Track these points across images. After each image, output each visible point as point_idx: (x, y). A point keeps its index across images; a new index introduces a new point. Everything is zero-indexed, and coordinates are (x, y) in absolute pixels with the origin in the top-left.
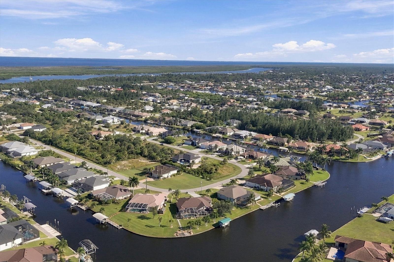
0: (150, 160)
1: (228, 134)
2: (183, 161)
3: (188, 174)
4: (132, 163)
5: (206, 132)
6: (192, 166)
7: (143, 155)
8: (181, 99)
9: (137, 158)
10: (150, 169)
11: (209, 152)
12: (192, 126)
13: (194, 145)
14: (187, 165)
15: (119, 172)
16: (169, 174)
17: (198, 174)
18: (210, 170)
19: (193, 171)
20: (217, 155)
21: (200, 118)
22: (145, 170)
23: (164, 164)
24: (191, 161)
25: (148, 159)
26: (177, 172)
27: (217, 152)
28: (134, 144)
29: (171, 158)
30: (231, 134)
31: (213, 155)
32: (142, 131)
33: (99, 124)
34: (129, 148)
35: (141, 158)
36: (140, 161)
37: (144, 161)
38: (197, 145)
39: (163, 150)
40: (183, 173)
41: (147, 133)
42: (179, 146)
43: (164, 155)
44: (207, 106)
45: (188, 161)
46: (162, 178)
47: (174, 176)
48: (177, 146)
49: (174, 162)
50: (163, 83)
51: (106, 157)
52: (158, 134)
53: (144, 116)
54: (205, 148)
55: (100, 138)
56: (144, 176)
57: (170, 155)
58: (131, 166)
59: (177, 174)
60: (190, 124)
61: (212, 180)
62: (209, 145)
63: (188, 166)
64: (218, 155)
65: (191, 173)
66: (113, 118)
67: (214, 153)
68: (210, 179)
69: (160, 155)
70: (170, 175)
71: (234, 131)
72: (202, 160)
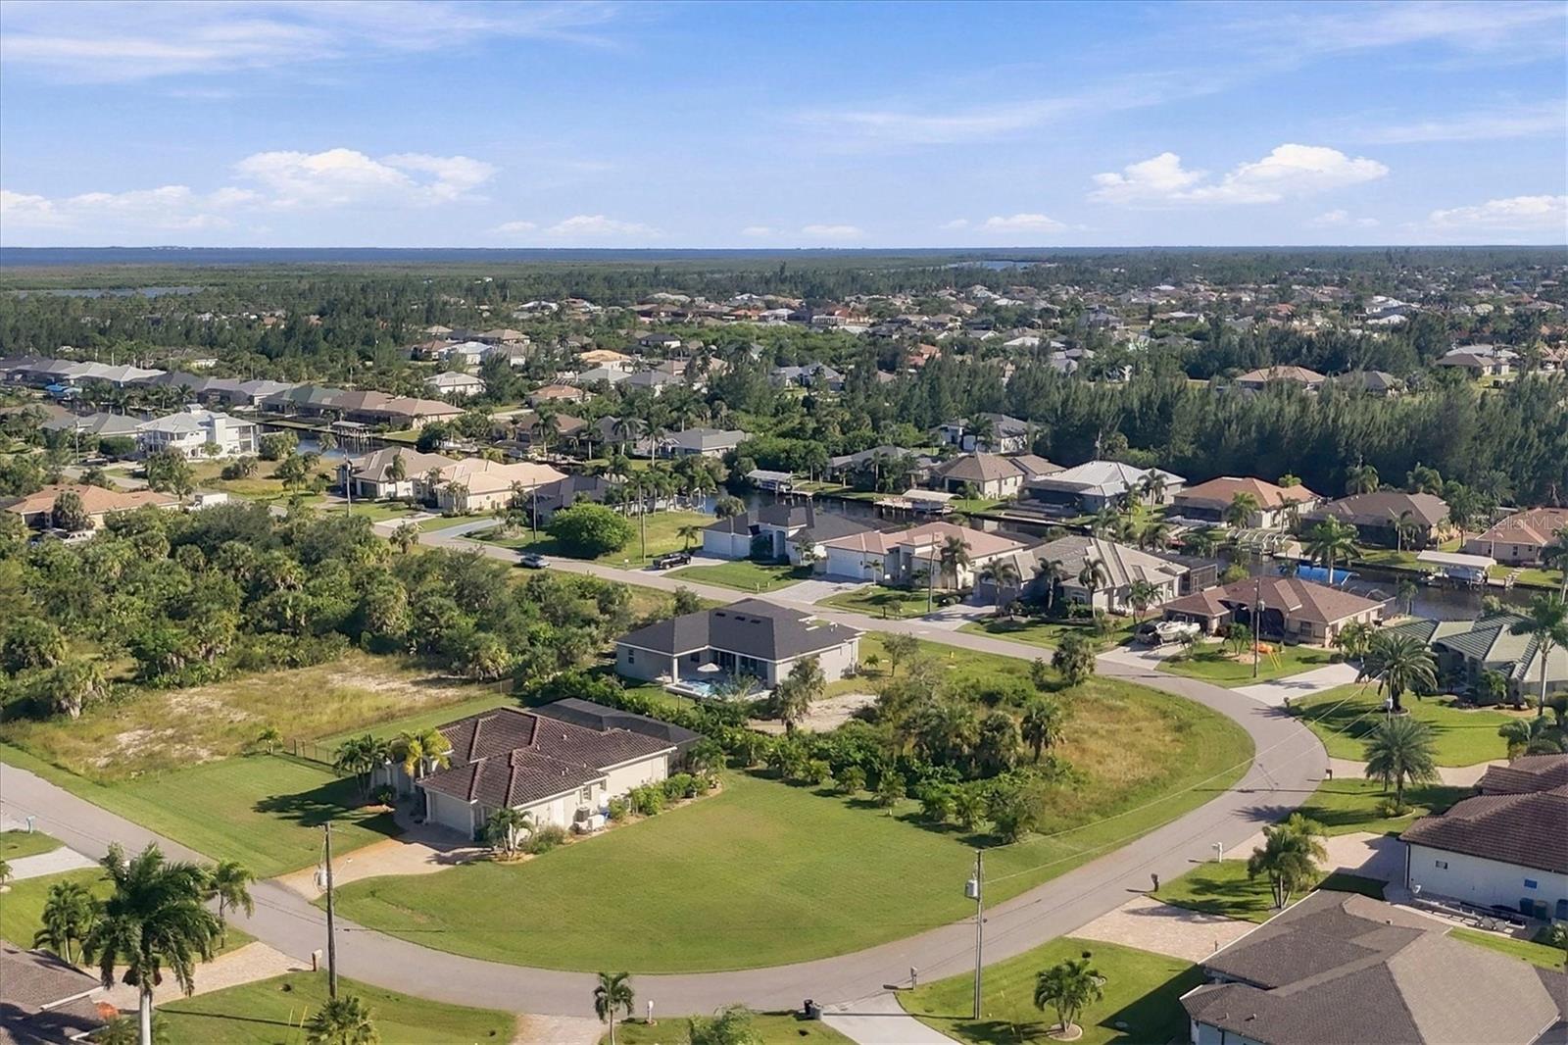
0: (430, 669)
1: (991, 488)
2: (712, 668)
3: (776, 785)
4: (261, 706)
5: (833, 488)
6: (803, 710)
7: (366, 635)
8: (645, 349)
9: (315, 661)
10: (400, 754)
11: (903, 598)
12: (730, 459)
13: (771, 557)
14: (752, 698)
15: (112, 784)
16: (595, 789)
17: (871, 786)
18: (987, 744)
19: (822, 755)
20: (965, 616)
21: (774, 420)
22: (351, 757)
23: (545, 698)
24: (782, 671)
25: (405, 667)
26: (674, 767)
27: (963, 596)
28: (310, 558)
29: (607, 648)
30: (1011, 489)
31: (940, 618)
32: (391, 488)
33: (114, 461)
34: (257, 588)
35: (356, 659)
36: (336, 680)
37: (372, 686)
38: (793, 556)
39: (533, 592)
40: (723, 781)
41: (428, 500)
42: (657, 566)
43: (544, 629)
44: (795, 371)
45: (759, 672)
46: (524, 833)
47: (644, 808)
48: (648, 569)
49: (633, 683)
50: (543, 303)
51: (41, 656)
52: (503, 499)
53: (419, 416)
54: (861, 572)
55: (75, 529)
56: (341, 829)
57: (593, 630)
58: (241, 728)
59: (668, 792)
60: (714, 445)
61: (1029, 839)
62: (894, 551)
63: (768, 710)
64: (978, 620)
65: (800, 775)
66: (210, 424)
67: (941, 605)
68: (1006, 832)
69: (509, 629)
70: (602, 798)
71: (1026, 472)
72: (873, 661)
